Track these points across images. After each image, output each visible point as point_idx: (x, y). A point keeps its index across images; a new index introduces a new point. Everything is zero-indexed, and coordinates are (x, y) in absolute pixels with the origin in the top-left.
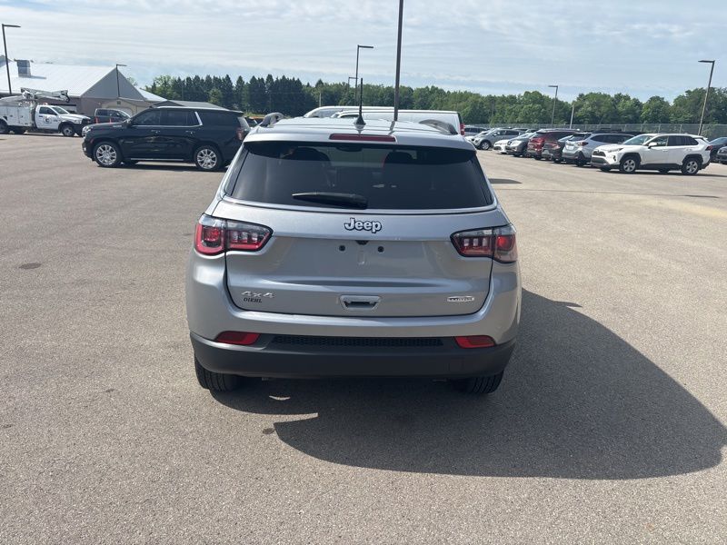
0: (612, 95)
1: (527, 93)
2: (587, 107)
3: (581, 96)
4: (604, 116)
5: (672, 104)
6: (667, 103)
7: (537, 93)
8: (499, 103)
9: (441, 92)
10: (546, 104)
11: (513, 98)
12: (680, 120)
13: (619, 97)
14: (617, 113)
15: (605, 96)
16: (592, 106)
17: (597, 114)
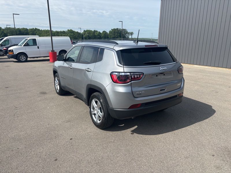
0: (93, 31)
1: (68, 30)
2: (87, 34)
3: (84, 31)
4: (92, 37)
5: (108, 33)
6: (107, 33)
7: (71, 30)
8: (60, 33)
9: (39, 30)
10: (75, 33)
11: (64, 32)
12: (111, 37)
13: (95, 31)
14: (95, 36)
15: (91, 31)
16: (88, 33)
17: (90, 36)
